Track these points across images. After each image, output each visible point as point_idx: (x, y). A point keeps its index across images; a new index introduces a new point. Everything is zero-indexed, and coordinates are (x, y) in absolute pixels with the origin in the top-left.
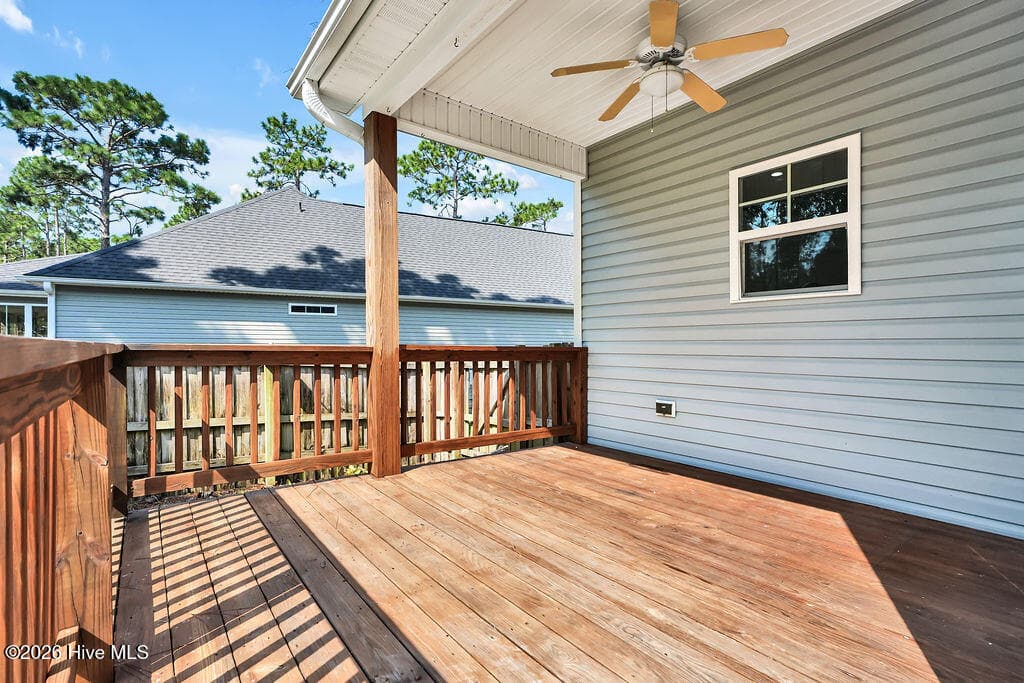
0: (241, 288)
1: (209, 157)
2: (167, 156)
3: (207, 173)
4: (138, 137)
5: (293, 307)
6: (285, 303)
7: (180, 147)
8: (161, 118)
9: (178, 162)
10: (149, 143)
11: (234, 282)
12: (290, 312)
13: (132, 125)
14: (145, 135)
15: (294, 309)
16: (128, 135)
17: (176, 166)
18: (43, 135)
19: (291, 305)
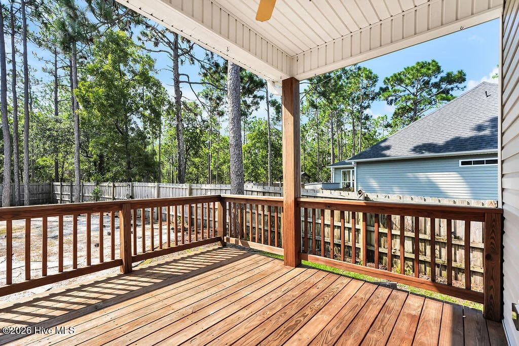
0: (427, 154)
1: (466, 77)
2: (444, 86)
3: (465, 87)
4: (430, 83)
5: (462, 162)
6: (457, 160)
7: (449, 79)
8: (438, 69)
9: (449, 87)
10: (436, 83)
11: (424, 152)
12: (460, 165)
13: (426, 78)
14: (434, 80)
15: (463, 163)
16: (426, 83)
17: (449, 90)
18: (394, 98)
19: (460, 161)
